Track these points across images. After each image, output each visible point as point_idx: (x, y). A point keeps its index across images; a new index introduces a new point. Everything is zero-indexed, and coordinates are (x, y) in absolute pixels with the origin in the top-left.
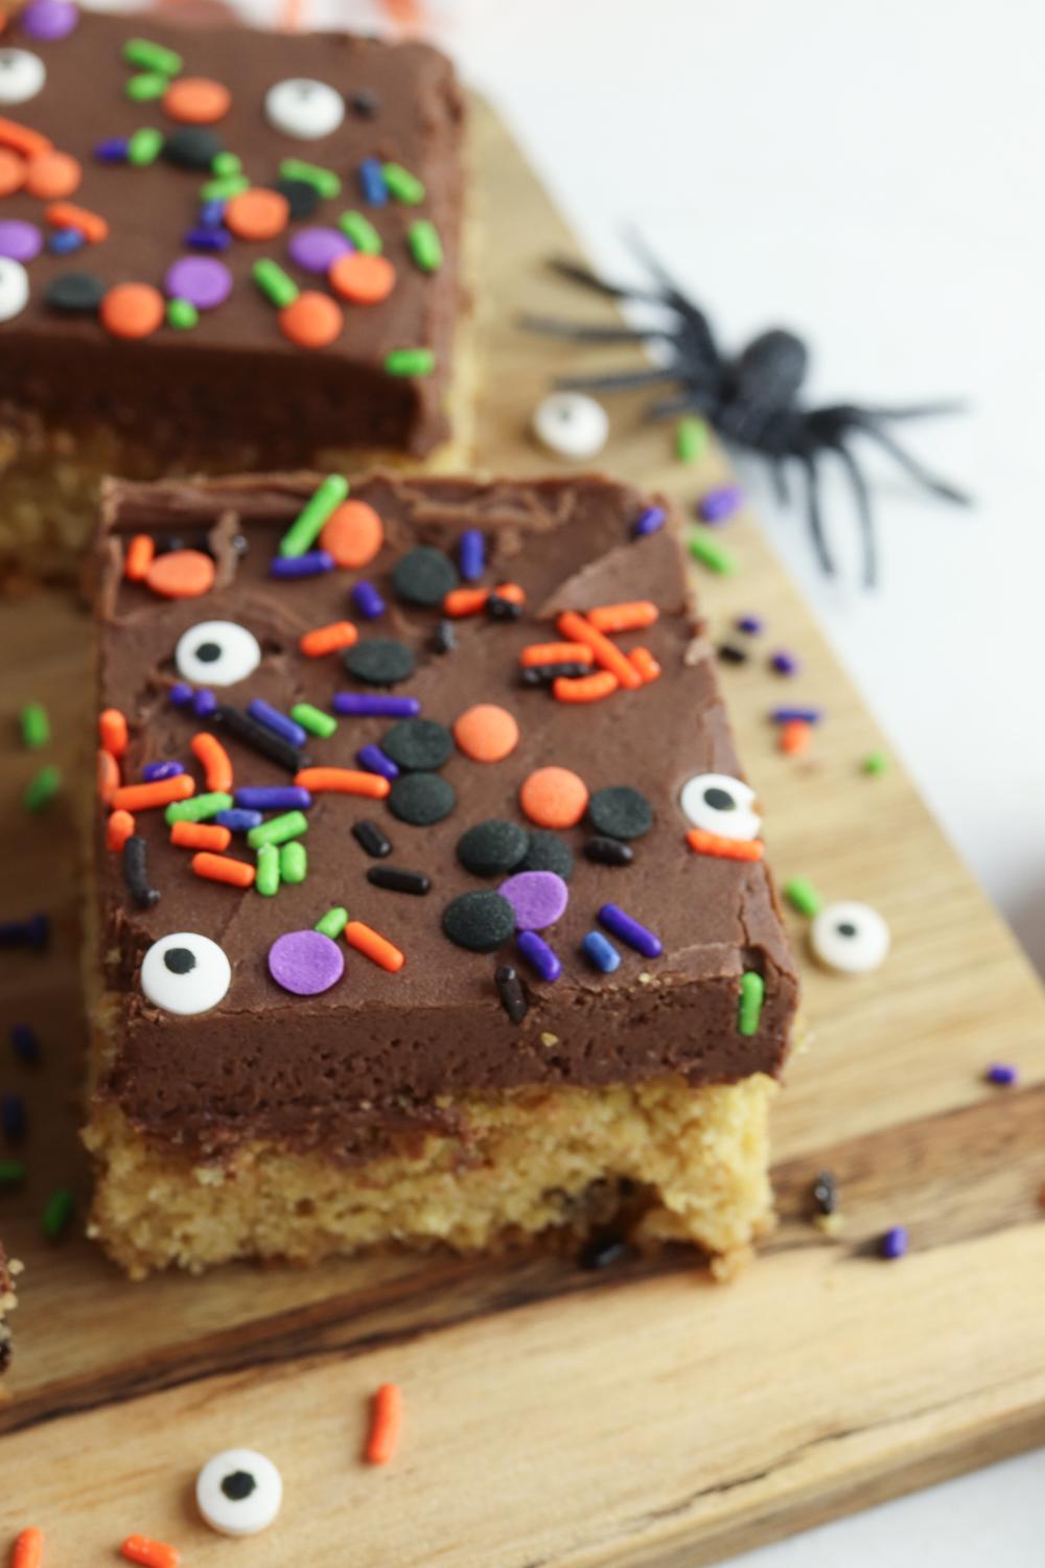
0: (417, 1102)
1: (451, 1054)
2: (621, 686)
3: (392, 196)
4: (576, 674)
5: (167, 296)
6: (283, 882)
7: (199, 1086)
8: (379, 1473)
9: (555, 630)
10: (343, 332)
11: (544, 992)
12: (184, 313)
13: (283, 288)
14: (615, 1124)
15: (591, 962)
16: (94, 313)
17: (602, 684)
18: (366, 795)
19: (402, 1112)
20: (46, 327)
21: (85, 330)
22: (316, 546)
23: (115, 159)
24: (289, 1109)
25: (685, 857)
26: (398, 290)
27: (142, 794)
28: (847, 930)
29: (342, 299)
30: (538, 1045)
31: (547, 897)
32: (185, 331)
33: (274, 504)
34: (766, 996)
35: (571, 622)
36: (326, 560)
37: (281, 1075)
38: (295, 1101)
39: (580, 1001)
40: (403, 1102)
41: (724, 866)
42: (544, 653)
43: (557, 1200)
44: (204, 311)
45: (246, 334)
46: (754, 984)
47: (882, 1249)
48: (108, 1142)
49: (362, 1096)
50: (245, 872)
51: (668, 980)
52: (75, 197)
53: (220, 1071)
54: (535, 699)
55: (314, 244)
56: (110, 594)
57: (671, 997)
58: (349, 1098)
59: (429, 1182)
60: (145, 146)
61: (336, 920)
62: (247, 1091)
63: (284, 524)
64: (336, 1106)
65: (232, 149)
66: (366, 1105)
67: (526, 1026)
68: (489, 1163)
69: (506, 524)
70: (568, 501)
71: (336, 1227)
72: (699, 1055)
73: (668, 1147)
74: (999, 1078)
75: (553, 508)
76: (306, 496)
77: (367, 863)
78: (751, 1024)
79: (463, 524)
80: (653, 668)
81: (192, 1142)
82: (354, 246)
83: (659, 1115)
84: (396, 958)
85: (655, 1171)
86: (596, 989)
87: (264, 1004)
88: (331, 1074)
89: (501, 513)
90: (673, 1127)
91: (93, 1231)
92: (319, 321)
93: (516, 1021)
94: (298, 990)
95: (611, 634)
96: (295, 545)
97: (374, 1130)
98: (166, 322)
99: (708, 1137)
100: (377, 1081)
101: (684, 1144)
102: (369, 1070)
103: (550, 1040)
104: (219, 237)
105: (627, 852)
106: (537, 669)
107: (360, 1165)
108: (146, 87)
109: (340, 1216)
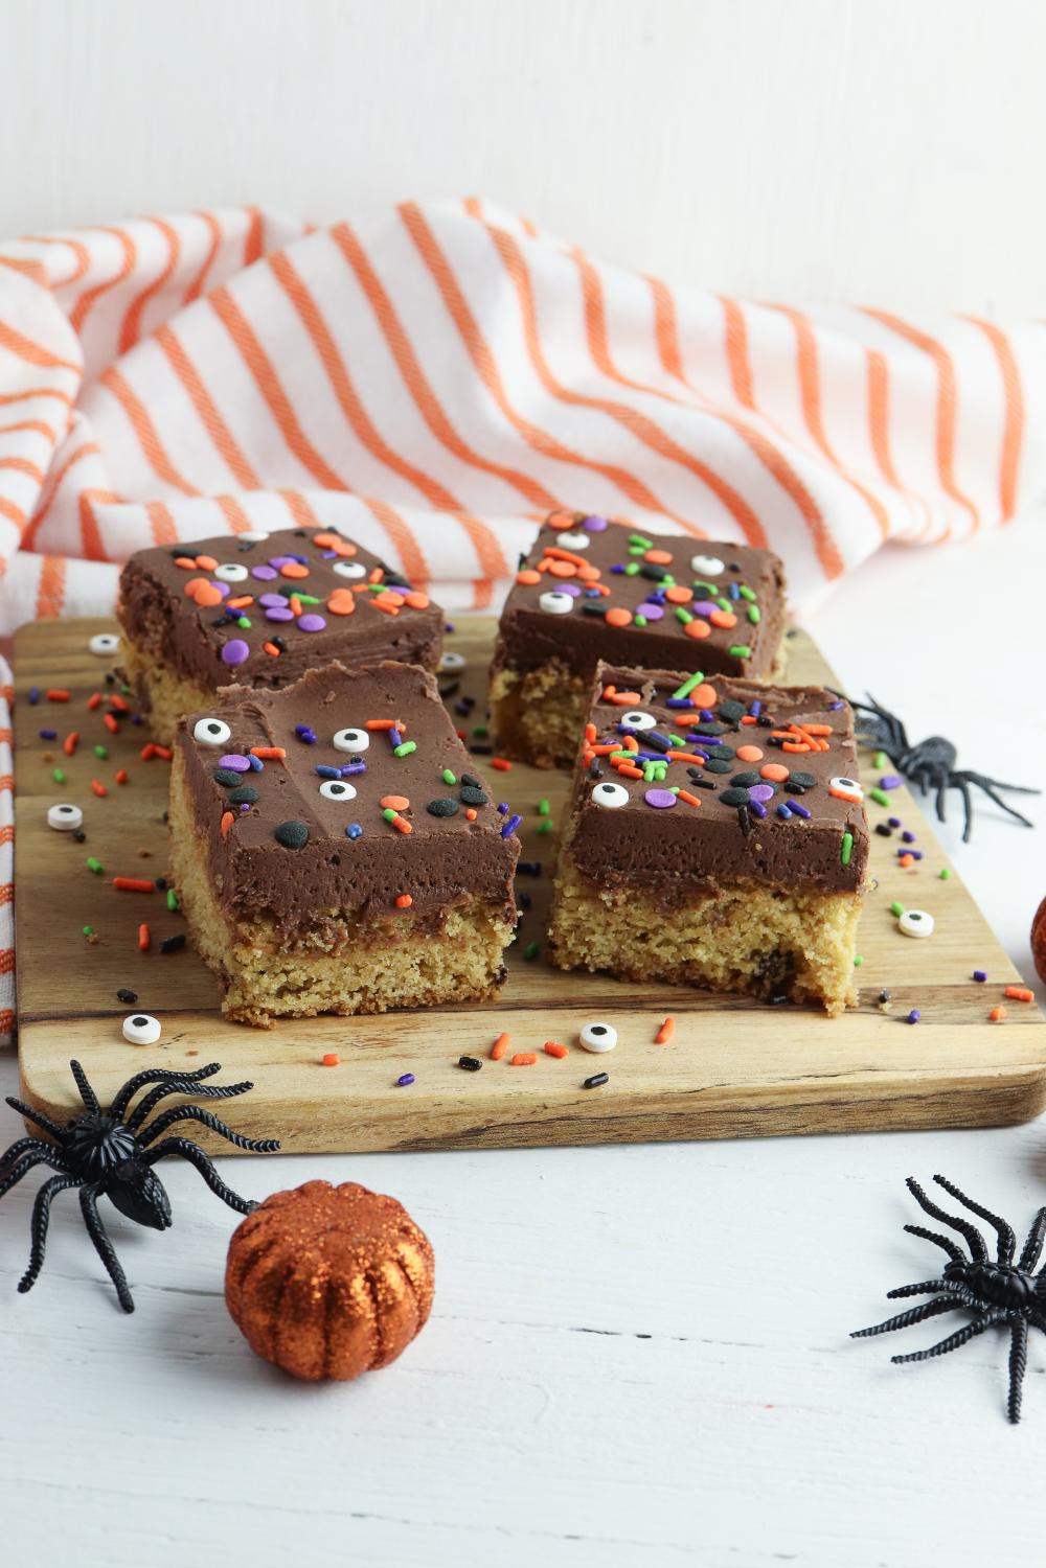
0: (699, 876)
1: (717, 850)
2: (812, 750)
3: (742, 596)
4: (793, 741)
5: (635, 614)
6: (654, 778)
7: (609, 849)
8: (661, 1047)
9: (786, 729)
10: (710, 635)
11: (759, 822)
12: (642, 620)
13: (688, 618)
14: (785, 913)
15: (780, 815)
16: (602, 615)
17: (805, 747)
18: (696, 763)
19: (692, 881)
20: (579, 619)
21: (598, 622)
22: (688, 697)
23: (619, 572)
24: (644, 870)
25: (827, 797)
26: (738, 626)
27: (601, 748)
28: (916, 917)
29: (714, 625)
30: (753, 850)
31: (764, 792)
32: (641, 627)
33: (672, 682)
34: (854, 843)
35: (794, 727)
36: (692, 703)
37: (643, 849)
38: (647, 867)
39: (773, 830)
40: (693, 876)
41: (844, 802)
42: (781, 734)
43: (758, 959)
44: (649, 621)
45: (669, 631)
46: (849, 837)
47: (910, 1020)
48: (565, 886)
49: (677, 869)
50: (641, 773)
51: (812, 826)
52: (597, 581)
53: (618, 842)
54: (773, 749)
55: (702, 606)
56: (595, 699)
57: (813, 834)
58: (671, 870)
59: (700, 930)
60: (633, 568)
61: (676, 790)
62: (628, 856)
63: (675, 689)
64: (664, 872)
65: (672, 574)
66: (677, 874)
67: (749, 838)
68: (728, 924)
69: (774, 702)
70: (802, 696)
71: (657, 951)
72: (824, 873)
73: (808, 931)
74: (979, 978)
75: (795, 700)
76: (684, 681)
77: (691, 779)
78: (847, 858)
79: (753, 699)
80: (828, 746)
81: (602, 880)
82: (722, 609)
83: (806, 915)
84: (699, 802)
85: (802, 941)
86: (781, 824)
87: (641, 808)
88: (664, 854)
89: (770, 696)
90: (812, 922)
91: (551, 932)
92: (702, 630)
93: (745, 835)
94: (656, 805)
95: (812, 735)
96: (679, 696)
97: (679, 893)
98: (633, 622)
99: (827, 926)
100: (684, 862)
101: (816, 929)
102: (681, 853)
103: (759, 847)
104: (663, 600)
105: (803, 790)
106: (776, 738)
107: (672, 911)
108: (636, 551)
109: (658, 946)
